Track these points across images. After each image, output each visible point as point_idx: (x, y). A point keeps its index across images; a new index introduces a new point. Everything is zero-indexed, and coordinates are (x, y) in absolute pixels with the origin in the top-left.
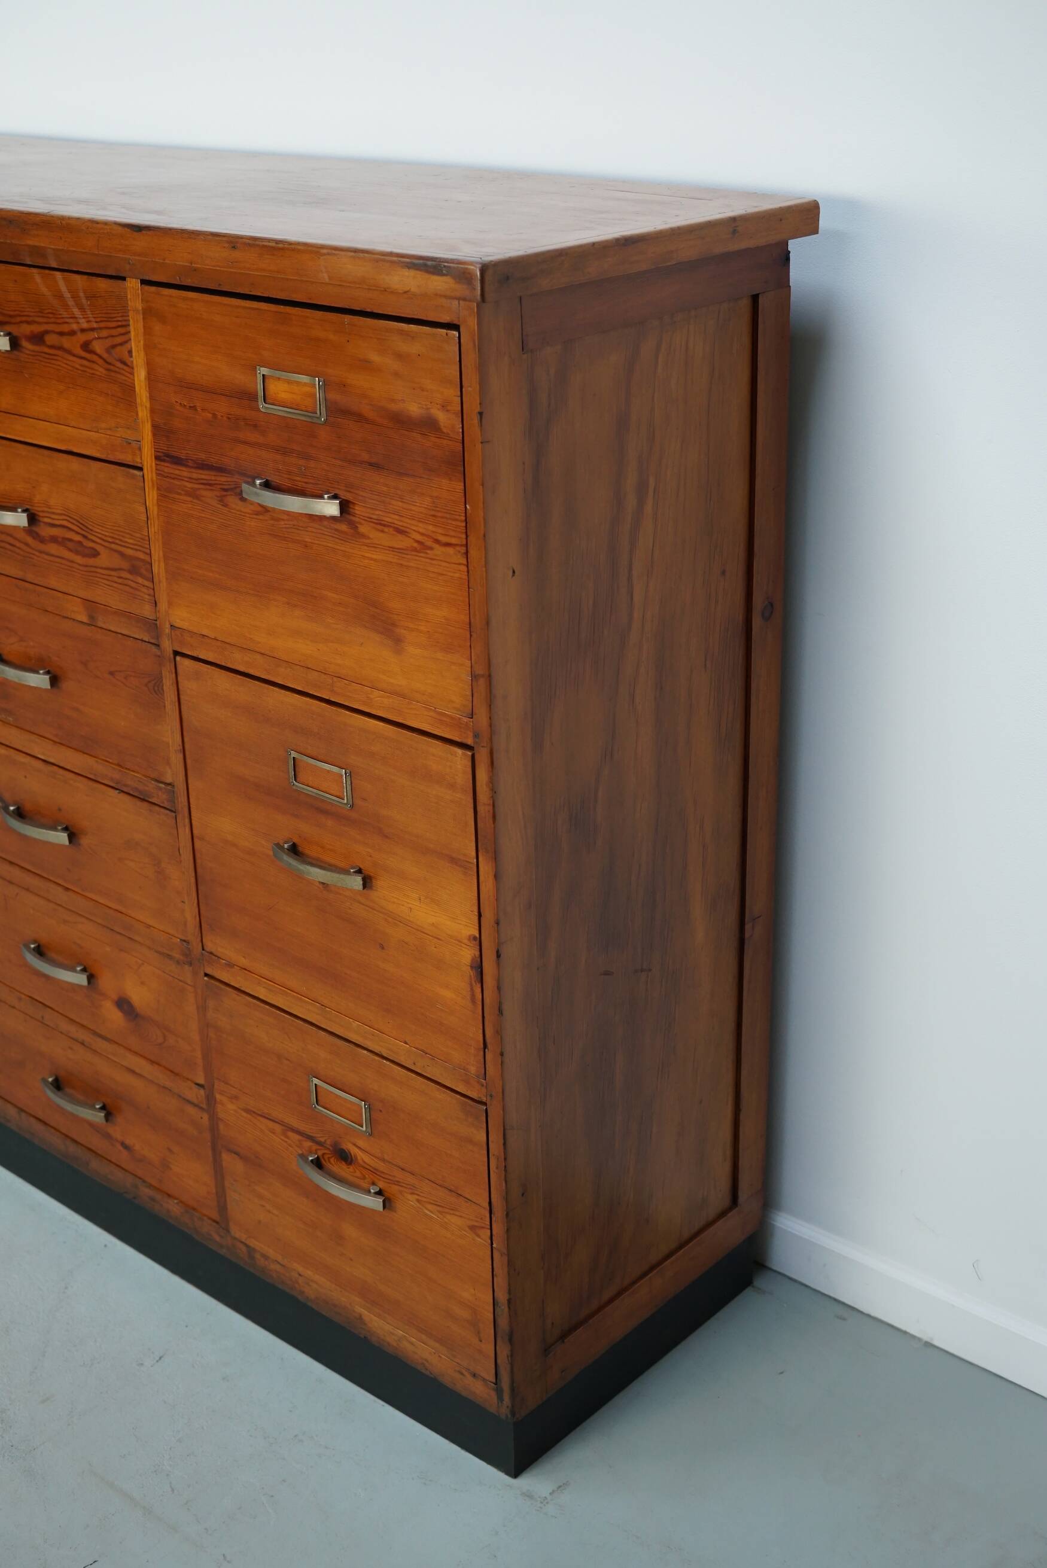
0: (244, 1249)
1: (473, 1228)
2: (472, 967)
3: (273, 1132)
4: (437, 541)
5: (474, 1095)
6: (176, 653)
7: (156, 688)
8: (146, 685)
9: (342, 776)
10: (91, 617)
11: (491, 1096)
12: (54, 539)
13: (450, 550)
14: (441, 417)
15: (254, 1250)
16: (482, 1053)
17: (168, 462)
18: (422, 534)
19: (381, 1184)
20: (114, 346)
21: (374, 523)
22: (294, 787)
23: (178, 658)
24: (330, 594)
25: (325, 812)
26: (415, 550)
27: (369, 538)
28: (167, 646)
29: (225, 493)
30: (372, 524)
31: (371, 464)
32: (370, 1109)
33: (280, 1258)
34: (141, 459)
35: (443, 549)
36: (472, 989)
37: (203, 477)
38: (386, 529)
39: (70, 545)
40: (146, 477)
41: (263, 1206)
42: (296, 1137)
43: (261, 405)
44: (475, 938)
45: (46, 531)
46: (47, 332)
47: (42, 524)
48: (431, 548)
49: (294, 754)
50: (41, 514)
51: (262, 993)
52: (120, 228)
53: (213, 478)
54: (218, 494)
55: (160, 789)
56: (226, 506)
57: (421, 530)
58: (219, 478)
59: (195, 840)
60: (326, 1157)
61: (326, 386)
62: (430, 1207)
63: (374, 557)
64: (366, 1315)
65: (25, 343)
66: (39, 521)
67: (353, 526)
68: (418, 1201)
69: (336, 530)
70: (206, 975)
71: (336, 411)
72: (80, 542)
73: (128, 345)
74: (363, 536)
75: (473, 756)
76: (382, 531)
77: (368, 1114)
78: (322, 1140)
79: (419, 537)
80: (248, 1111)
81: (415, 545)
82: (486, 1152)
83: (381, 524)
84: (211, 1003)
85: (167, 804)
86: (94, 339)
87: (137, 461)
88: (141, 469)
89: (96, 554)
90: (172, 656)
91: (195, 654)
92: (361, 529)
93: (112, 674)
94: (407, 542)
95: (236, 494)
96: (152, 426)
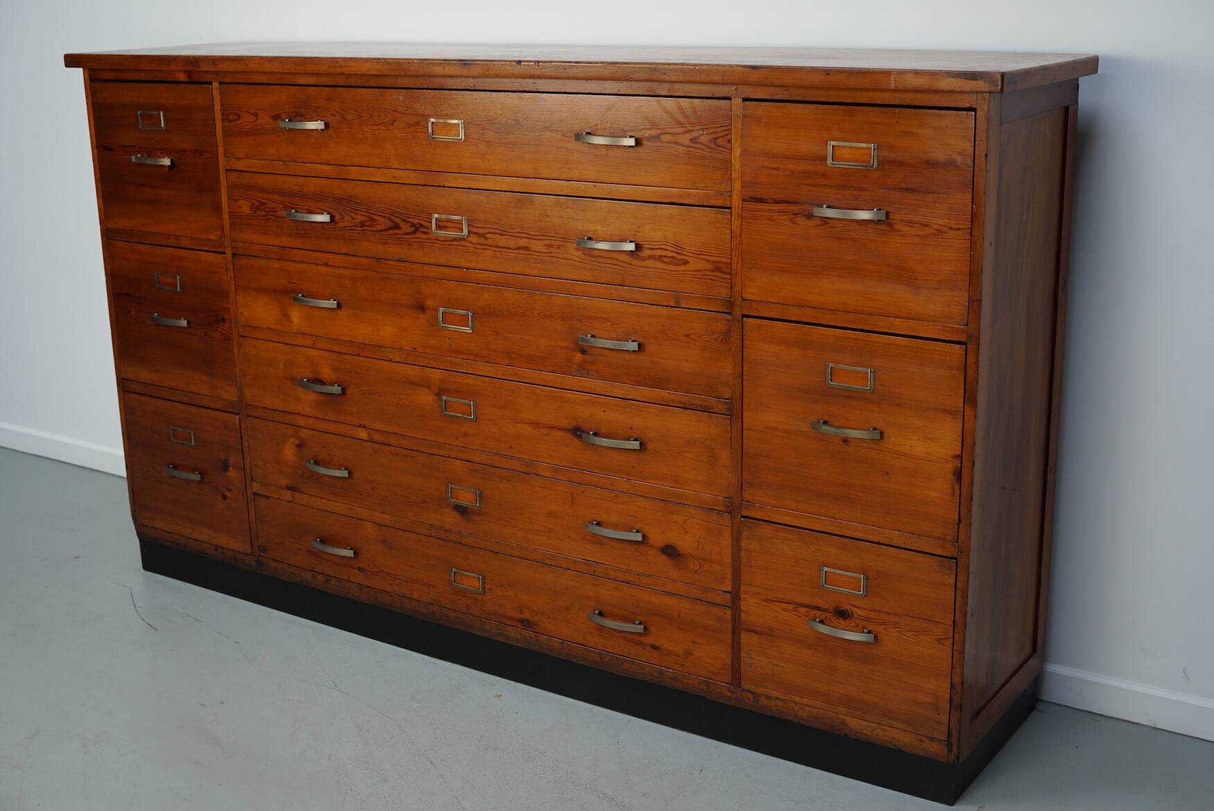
0: (750, 696)
1: (939, 641)
2: (954, 474)
3: (785, 610)
4: (951, 228)
5: (948, 554)
6: (744, 316)
7: (724, 340)
8: (716, 339)
9: (867, 373)
10: (677, 302)
11: (961, 552)
12: (651, 257)
13: (960, 232)
14: (959, 159)
15: (760, 695)
16: (957, 526)
17: (754, 202)
18: (941, 225)
19: (870, 627)
20: (716, 138)
21: (906, 222)
22: (830, 386)
23: (745, 319)
24: (869, 267)
25: (852, 398)
26: (935, 235)
27: (901, 231)
28: (737, 312)
29: (795, 216)
30: (904, 223)
31: (907, 189)
32: (867, 578)
33: (781, 696)
34: (731, 202)
35: (956, 232)
36: (953, 488)
37: (779, 208)
38: (915, 225)
39: (666, 260)
40: (733, 213)
41: (772, 662)
42: (803, 610)
43: (829, 161)
44: (958, 456)
45: (646, 253)
46: (663, 133)
47: (644, 249)
48: (946, 233)
49: (831, 365)
50: (647, 243)
51: (788, 520)
52: (742, 68)
53: (788, 208)
54: (790, 217)
55: (721, 404)
56: (795, 223)
57: (941, 223)
58: (791, 208)
59: (744, 431)
60: (828, 619)
61: (879, 148)
62: (908, 634)
63: (904, 241)
64: (849, 720)
65: (645, 142)
66: (642, 248)
67: (891, 225)
68: (898, 632)
69: (878, 229)
70: (743, 517)
71: (883, 162)
72: (674, 257)
73: (729, 137)
74: (899, 231)
75: (966, 347)
76: (912, 227)
77: (865, 583)
78: (826, 607)
79: (937, 227)
80: (766, 600)
81: (935, 232)
82: (954, 589)
83: (911, 223)
84: (745, 534)
85: (724, 411)
86: (700, 136)
87: (728, 204)
88: (730, 208)
89: (686, 263)
90: (740, 318)
91: (760, 315)
92: (896, 227)
93: (687, 336)
94: (928, 231)
95: (804, 216)
96: (742, 182)
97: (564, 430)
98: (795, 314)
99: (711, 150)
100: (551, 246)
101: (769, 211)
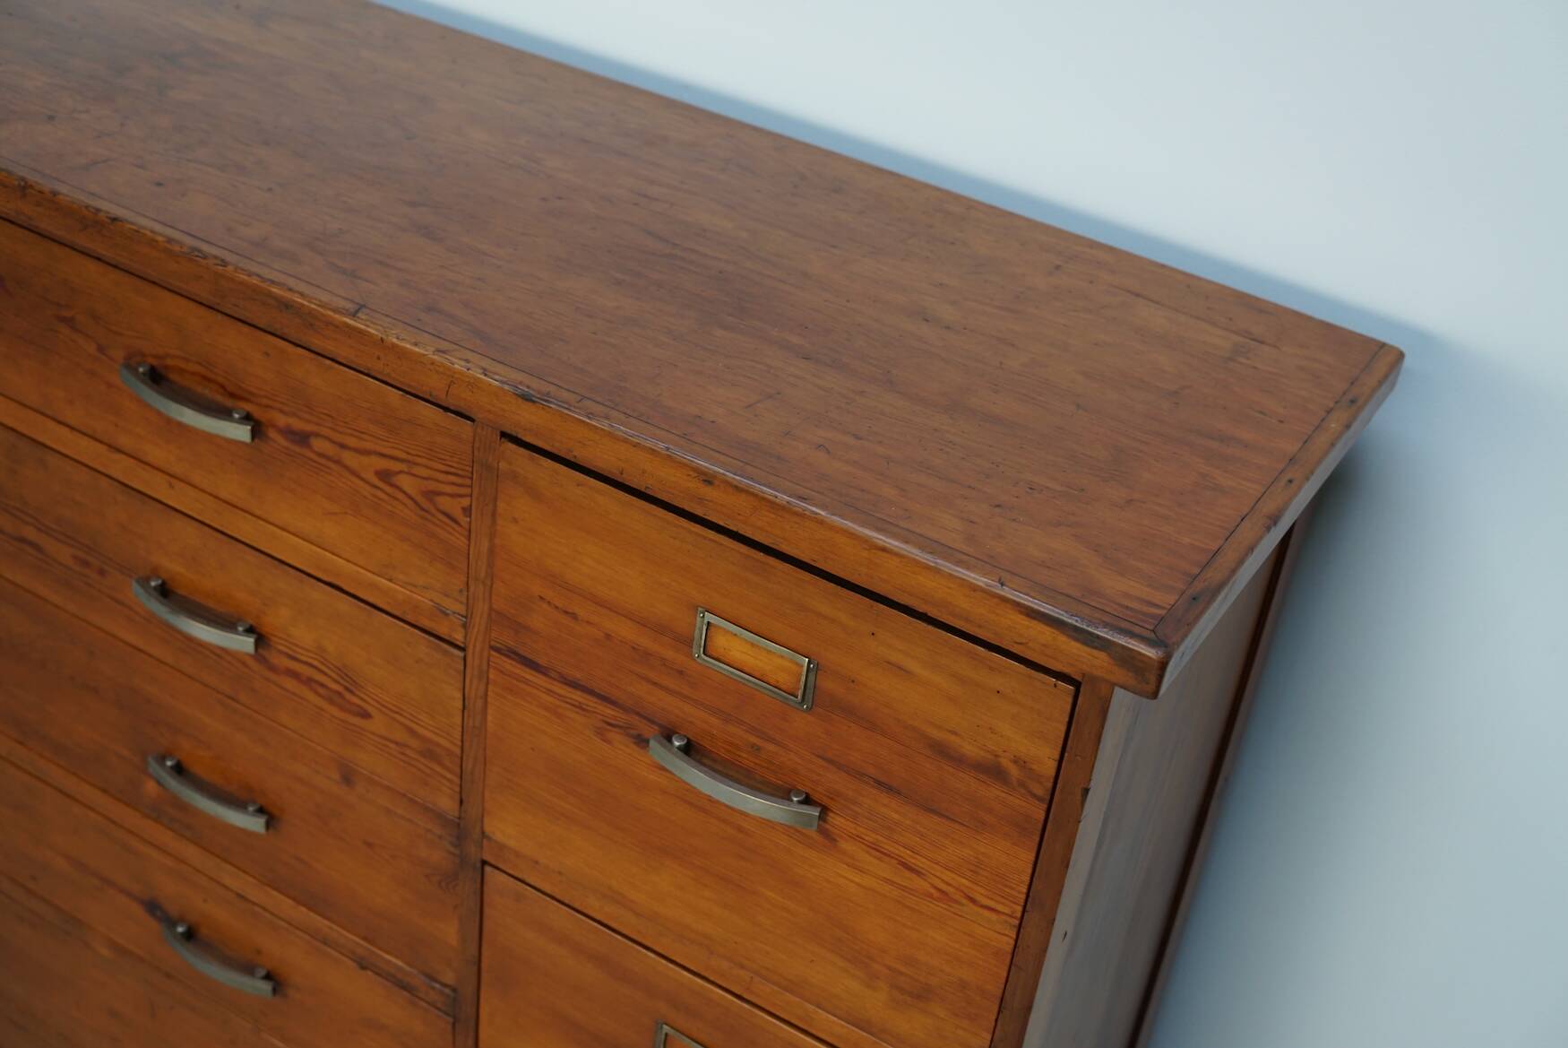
4: (971, 899)
6: (485, 863)
7: (443, 885)
8: (426, 876)
12: (291, 674)
13: (993, 917)
14: (1017, 771)
17: (516, 661)
18: (949, 885)
20: (437, 492)
21: (866, 845)
23: (487, 868)
24: (770, 894)
26: (931, 896)
27: (853, 858)
28: (473, 851)
29: (609, 727)
30: (863, 846)
31: (879, 783)
34: (465, 638)
35: (983, 912)
37: (574, 697)
38: (887, 859)
39: (322, 692)
40: (469, 661)
43: (697, 652)
45: (279, 662)
46: (317, 435)
47: (274, 652)
48: (958, 903)
49: (666, 1028)
50: (273, 639)
53: (592, 704)
54: (596, 724)
55: (433, 988)
56: (608, 742)
57: (948, 880)
58: (601, 707)
61: (820, 670)
63: (856, 878)
65: (273, 436)
66: (271, 647)
67: (829, 837)
71: (829, 702)
72: (340, 694)
73: (465, 504)
74: (845, 854)
76: (879, 859)
79: (939, 884)
81: (932, 891)
83: (879, 851)
85: (439, 1005)
86: (401, 472)
87: (459, 637)
88: (463, 649)
89: (366, 715)
90: (479, 865)
91: (520, 876)
92: (845, 845)
93: (370, 845)
94: (919, 883)
95: (628, 735)
96: (491, 609)
97: (129, 894)
98: (594, 906)
99: (423, 513)
100: (86, 564)
101: (549, 692)
